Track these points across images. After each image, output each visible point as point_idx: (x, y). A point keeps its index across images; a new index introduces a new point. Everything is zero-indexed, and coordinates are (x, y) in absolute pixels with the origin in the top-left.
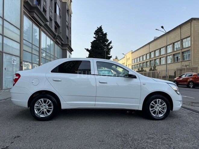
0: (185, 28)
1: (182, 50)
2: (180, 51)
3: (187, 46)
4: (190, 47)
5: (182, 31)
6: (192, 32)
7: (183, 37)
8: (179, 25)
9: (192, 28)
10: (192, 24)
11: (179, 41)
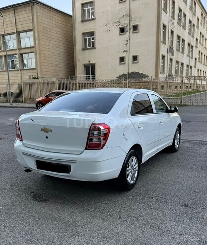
0: (23, 13)
1: (20, 51)
2: (17, 52)
3: (28, 46)
4: (33, 47)
5: (17, 17)
6: (35, 24)
7: (20, 28)
8: (13, 6)
9: (35, 17)
10: (35, 10)
11: (13, 33)
